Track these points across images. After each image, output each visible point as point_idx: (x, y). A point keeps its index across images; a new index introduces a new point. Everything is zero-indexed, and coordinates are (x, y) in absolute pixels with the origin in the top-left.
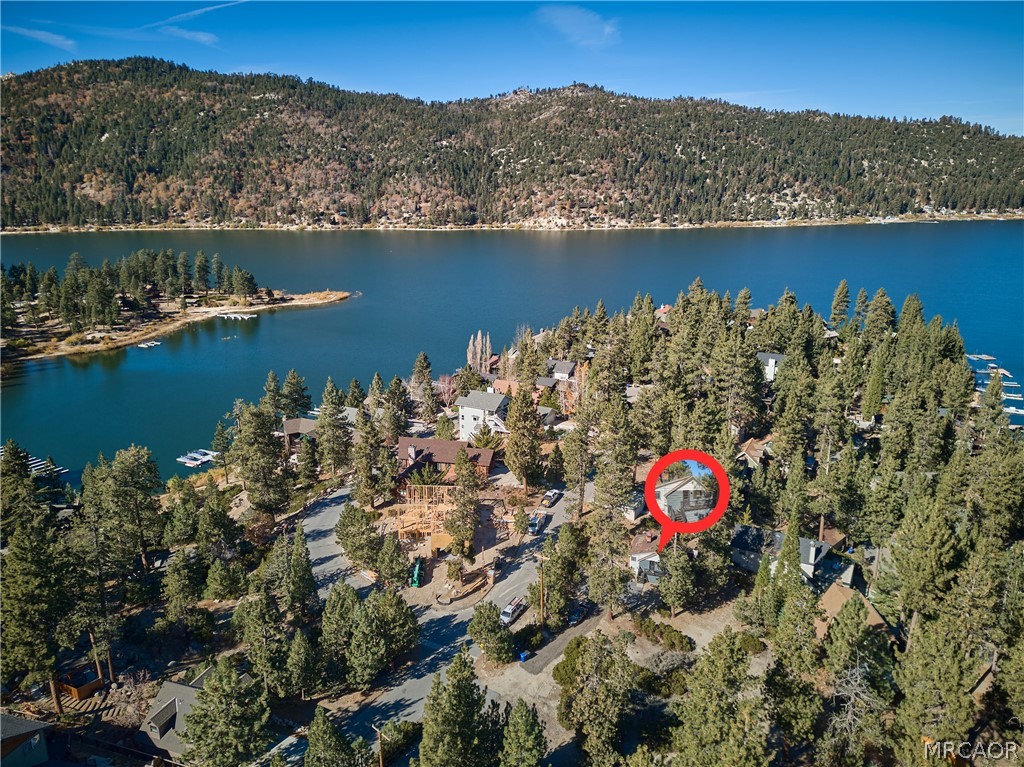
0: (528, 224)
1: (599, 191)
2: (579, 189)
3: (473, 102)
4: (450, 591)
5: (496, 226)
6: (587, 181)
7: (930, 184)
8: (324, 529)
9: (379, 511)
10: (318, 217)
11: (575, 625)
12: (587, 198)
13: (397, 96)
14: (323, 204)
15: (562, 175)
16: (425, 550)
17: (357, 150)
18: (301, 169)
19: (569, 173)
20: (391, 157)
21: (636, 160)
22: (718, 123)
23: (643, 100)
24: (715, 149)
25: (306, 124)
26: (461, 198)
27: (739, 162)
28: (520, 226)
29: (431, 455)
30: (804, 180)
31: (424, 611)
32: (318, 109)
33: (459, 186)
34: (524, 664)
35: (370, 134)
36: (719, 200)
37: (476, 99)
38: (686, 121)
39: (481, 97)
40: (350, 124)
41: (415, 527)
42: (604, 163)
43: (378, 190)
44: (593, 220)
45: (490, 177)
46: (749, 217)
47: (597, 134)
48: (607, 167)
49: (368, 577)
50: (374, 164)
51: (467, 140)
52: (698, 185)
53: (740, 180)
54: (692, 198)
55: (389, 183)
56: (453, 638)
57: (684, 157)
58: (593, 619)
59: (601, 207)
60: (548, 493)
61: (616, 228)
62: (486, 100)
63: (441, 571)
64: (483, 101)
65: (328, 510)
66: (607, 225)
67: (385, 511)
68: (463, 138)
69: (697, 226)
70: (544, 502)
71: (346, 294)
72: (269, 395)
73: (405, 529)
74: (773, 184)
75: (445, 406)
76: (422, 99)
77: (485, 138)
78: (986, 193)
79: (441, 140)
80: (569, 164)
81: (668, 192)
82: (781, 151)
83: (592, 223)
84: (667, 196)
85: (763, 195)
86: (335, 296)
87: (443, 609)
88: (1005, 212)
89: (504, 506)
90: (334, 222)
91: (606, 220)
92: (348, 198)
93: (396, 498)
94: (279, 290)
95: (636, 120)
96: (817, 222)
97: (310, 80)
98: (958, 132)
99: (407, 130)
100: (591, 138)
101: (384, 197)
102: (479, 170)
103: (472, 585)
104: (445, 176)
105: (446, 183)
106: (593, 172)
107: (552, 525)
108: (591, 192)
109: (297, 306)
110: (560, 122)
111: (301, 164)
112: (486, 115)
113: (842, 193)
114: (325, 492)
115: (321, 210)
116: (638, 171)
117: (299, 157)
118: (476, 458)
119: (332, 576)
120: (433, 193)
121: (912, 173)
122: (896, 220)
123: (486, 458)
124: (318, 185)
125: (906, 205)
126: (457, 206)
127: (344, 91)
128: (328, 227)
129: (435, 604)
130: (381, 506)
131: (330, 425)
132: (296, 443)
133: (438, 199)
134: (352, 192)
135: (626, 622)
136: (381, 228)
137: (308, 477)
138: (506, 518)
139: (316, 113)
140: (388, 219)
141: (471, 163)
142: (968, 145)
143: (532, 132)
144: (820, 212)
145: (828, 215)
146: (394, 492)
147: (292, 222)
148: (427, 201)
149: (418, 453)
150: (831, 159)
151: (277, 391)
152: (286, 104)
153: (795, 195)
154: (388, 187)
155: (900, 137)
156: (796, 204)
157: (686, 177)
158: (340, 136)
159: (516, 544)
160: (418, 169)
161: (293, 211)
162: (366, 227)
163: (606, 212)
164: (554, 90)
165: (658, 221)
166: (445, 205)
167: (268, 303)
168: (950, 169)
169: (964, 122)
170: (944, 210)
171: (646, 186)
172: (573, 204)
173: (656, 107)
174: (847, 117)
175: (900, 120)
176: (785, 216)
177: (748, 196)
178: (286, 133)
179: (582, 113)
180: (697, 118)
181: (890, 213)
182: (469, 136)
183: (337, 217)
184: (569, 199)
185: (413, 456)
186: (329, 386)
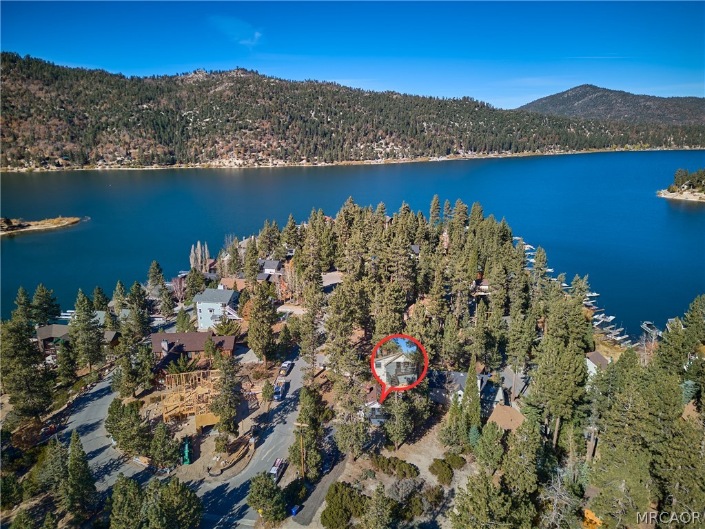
0: (215, 164)
1: (263, 141)
2: (249, 140)
3: (164, 78)
4: (218, 463)
5: (191, 166)
6: (254, 134)
7: (461, 137)
8: (90, 422)
9: (141, 400)
10: (44, 161)
11: (328, 473)
12: (255, 145)
13: (103, 71)
14: (48, 151)
15: (236, 130)
16: (190, 428)
17: (73, 110)
18: (26, 124)
19: (241, 128)
20: (102, 116)
21: (286, 121)
22: (336, 97)
23: (285, 80)
24: (336, 114)
25: (27, 90)
26: (162, 146)
27: (351, 123)
28: (209, 165)
29: (181, 346)
30: (391, 134)
31: (199, 485)
32: (37, 78)
33: (160, 137)
34: (295, 517)
35: (84, 99)
36: (342, 147)
37: (166, 76)
38: (316, 96)
39: (170, 75)
40: (66, 91)
41: (178, 410)
42: (264, 121)
43: (94, 140)
44: (261, 160)
45: (183, 131)
46: (361, 158)
47: (257, 102)
48: (267, 125)
49: (141, 462)
50: (89, 120)
51: (162, 105)
52: (328, 137)
53: (353, 134)
54: (325, 146)
55: (102, 135)
56: (230, 507)
57: (316, 119)
58: (340, 464)
59: (266, 152)
60: (283, 365)
61: (277, 166)
62: (173, 77)
63: (208, 446)
64: (171, 77)
65: (90, 405)
66: (271, 164)
67: (147, 398)
68: (159, 103)
69: (330, 164)
70: (282, 372)
71: (77, 219)
72: (20, 308)
73: (169, 414)
74: (373, 137)
75: (178, 301)
76: (123, 74)
77: (176, 104)
78: (491, 142)
79: (142, 104)
80: (240, 122)
81: (309, 142)
82: (376, 116)
83: (261, 163)
84: (308, 145)
85: (368, 144)
86: (66, 221)
87: (215, 480)
88: (502, 153)
89: (250, 380)
90: (58, 165)
91: (270, 160)
92: (69, 146)
93: (155, 385)
94: (17, 218)
95: (283, 94)
96: (402, 160)
97: (28, 57)
98: (473, 105)
99: (114, 96)
100: (254, 105)
101: (99, 145)
102: (174, 126)
103: (237, 453)
104: (148, 130)
105: (149, 135)
106: (258, 128)
107: (291, 391)
108: (258, 142)
109: (34, 231)
110: (231, 94)
111: (26, 120)
112: (174, 87)
113: (413, 142)
114: (86, 388)
115: (47, 156)
116: (288, 128)
117: (23, 115)
118: (221, 344)
119: (106, 467)
120: (140, 142)
121: (451, 130)
122: (445, 158)
123: (229, 343)
124: (42, 137)
125: (450, 150)
126: (160, 151)
127: (58, 66)
128: (54, 168)
129: (208, 478)
130: (142, 395)
131: (83, 329)
132: (50, 347)
133: (144, 146)
134: (71, 142)
135: (365, 462)
136: (99, 168)
137: (66, 376)
138: (253, 391)
139: (35, 82)
140: (105, 161)
141: (167, 121)
142: (479, 113)
143: (211, 100)
144: (403, 154)
145: (407, 156)
146: (153, 382)
147: (22, 165)
148: (135, 148)
149: (170, 346)
150: (405, 121)
151: (28, 303)
152: (8, 74)
153: (387, 144)
154: (102, 138)
155: (442, 109)
156: (388, 150)
157: (320, 133)
158: (58, 100)
159: (266, 411)
160: (126, 125)
161: (22, 157)
162: (86, 168)
163: (269, 155)
164: (223, 72)
165: (304, 161)
166: (150, 151)
167: (7, 230)
168: (471, 128)
169: (475, 100)
170: (470, 153)
171: (294, 138)
172: (245, 150)
173: (295, 86)
174: (411, 96)
175: (441, 98)
176: (383, 157)
177: (359, 145)
178: (10, 96)
179: (246, 88)
180: (323, 94)
181: (441, 154)
182: (164, 101)
183: (61, 161)
184: (242, 146)
185: (166, 349)
186: (80, 296)
